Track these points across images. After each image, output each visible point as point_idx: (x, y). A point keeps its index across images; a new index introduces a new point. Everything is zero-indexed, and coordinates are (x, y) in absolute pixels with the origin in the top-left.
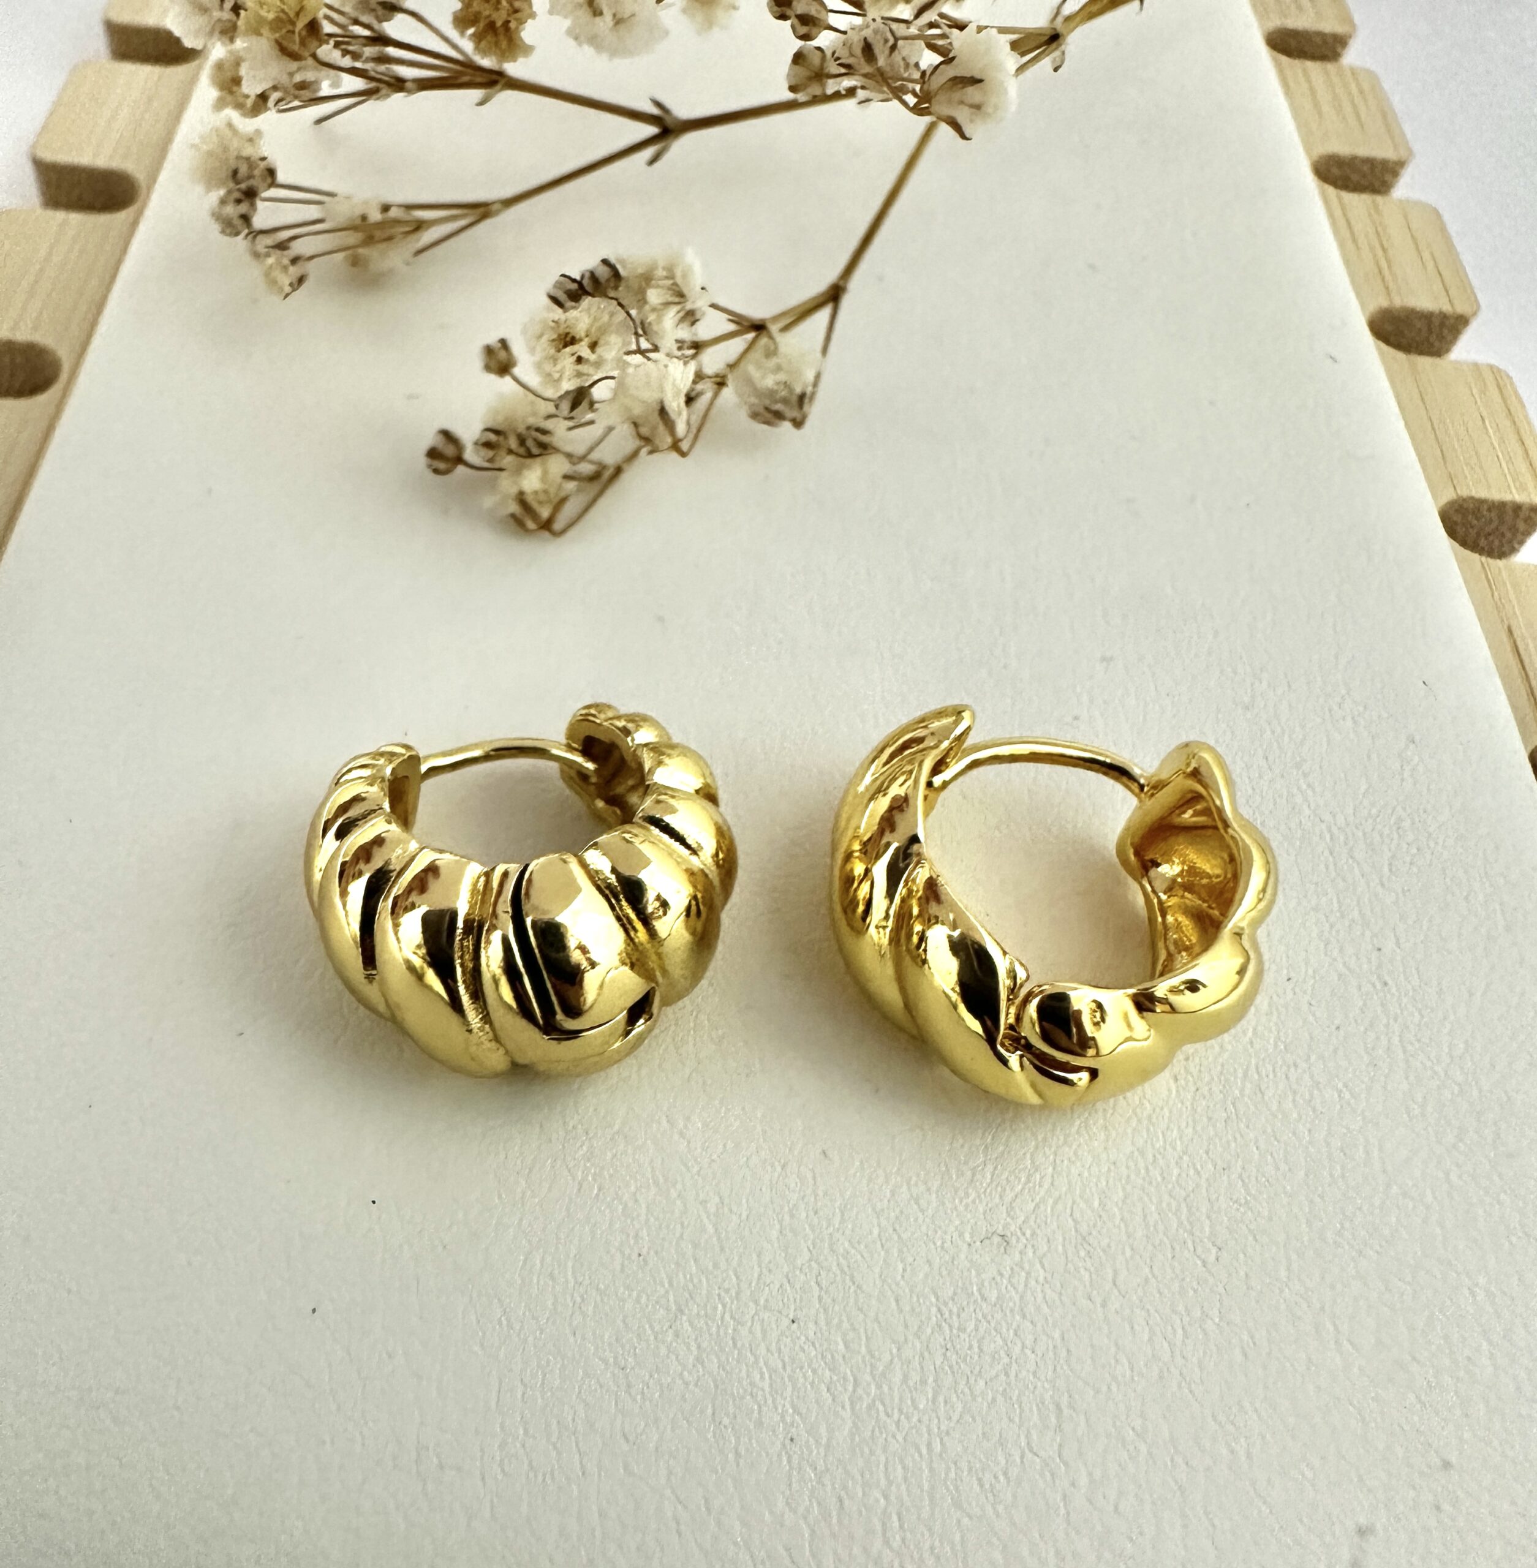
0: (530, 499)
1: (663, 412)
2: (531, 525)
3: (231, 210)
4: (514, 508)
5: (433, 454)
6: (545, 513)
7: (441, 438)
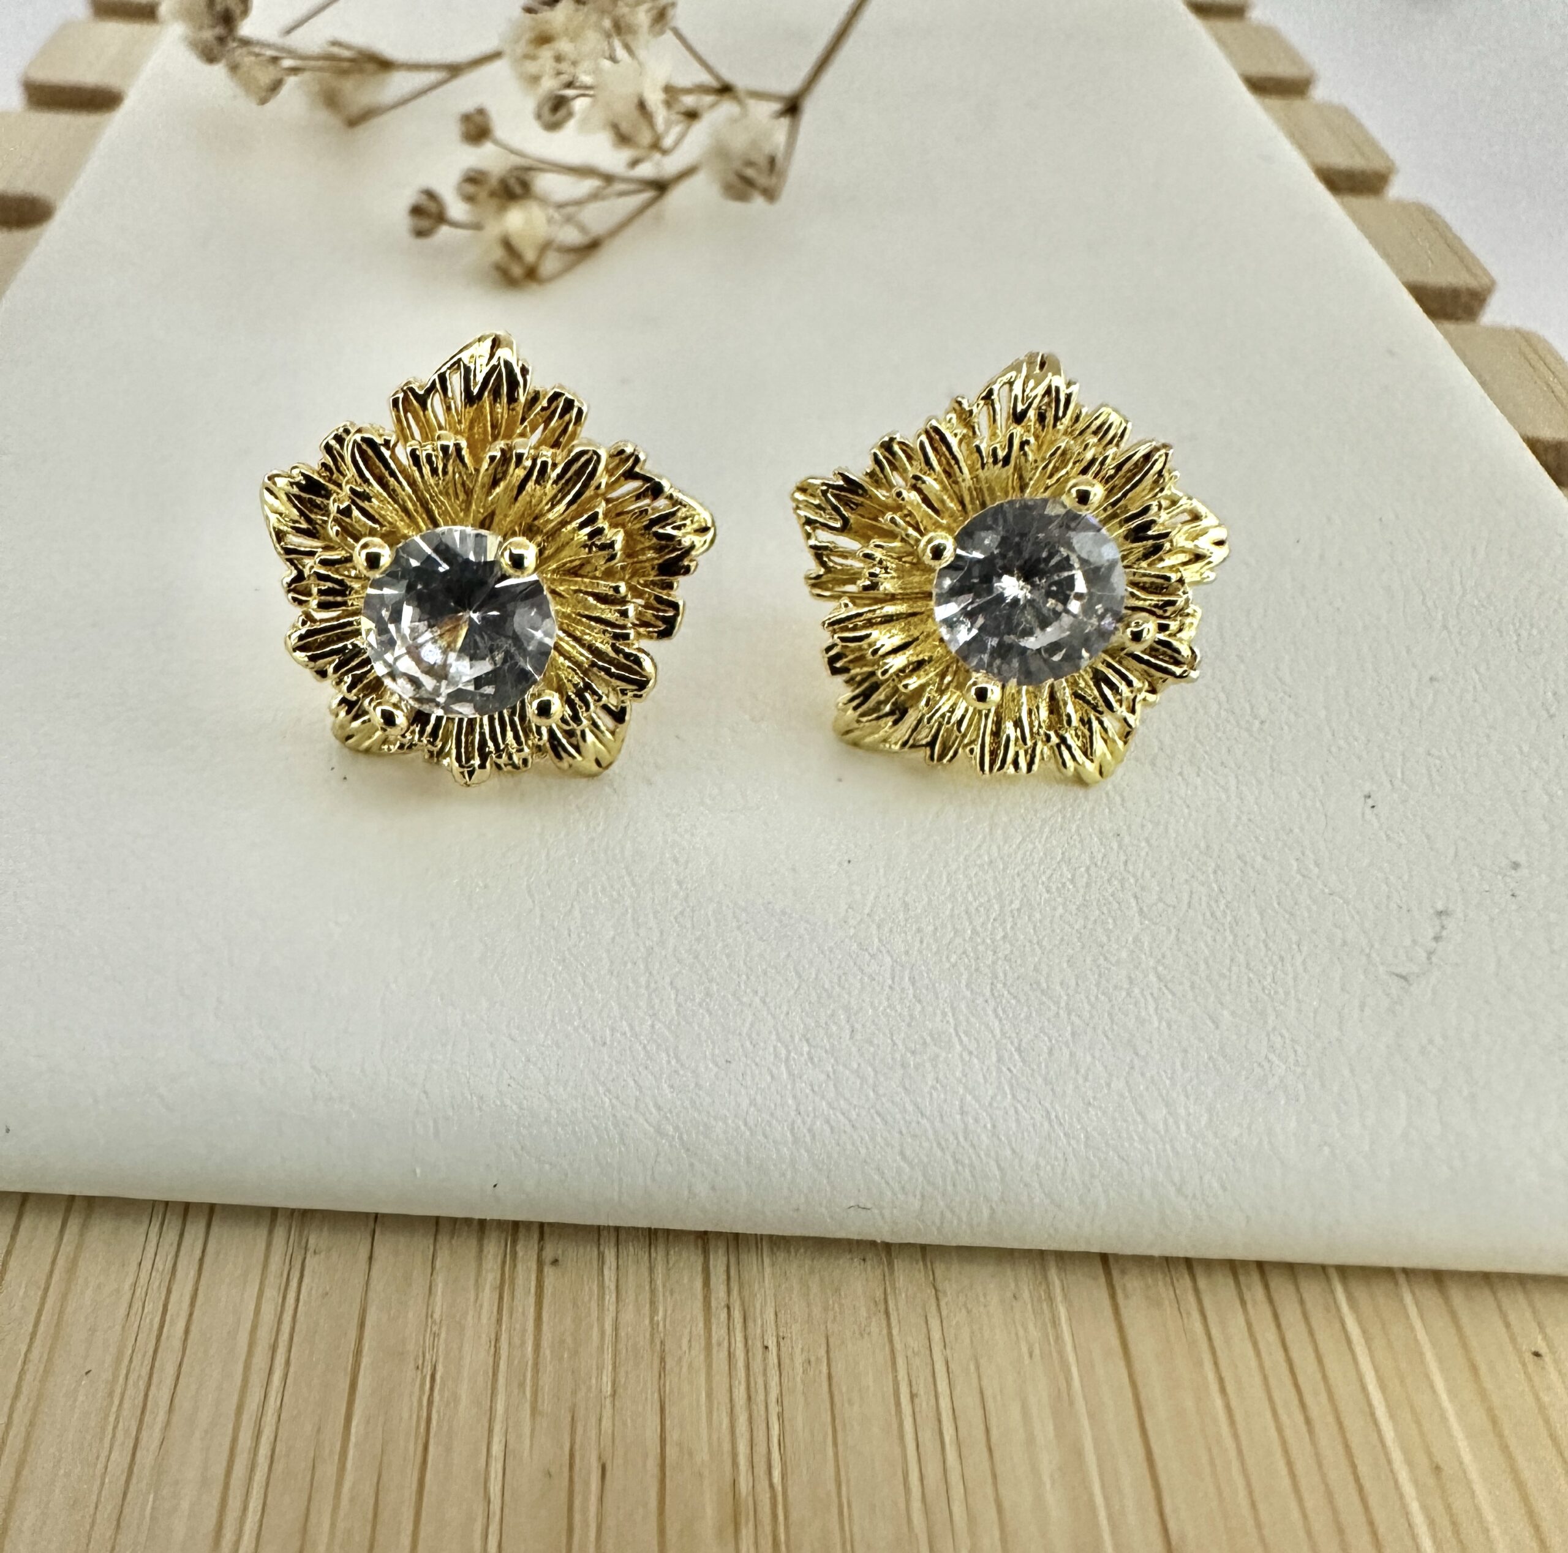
0: (513, 240)
1: (642, 106)
2: (517, 272)
4: (498, 254)
5: (417, 211)
6: (530, 256)
7: (424, 197)
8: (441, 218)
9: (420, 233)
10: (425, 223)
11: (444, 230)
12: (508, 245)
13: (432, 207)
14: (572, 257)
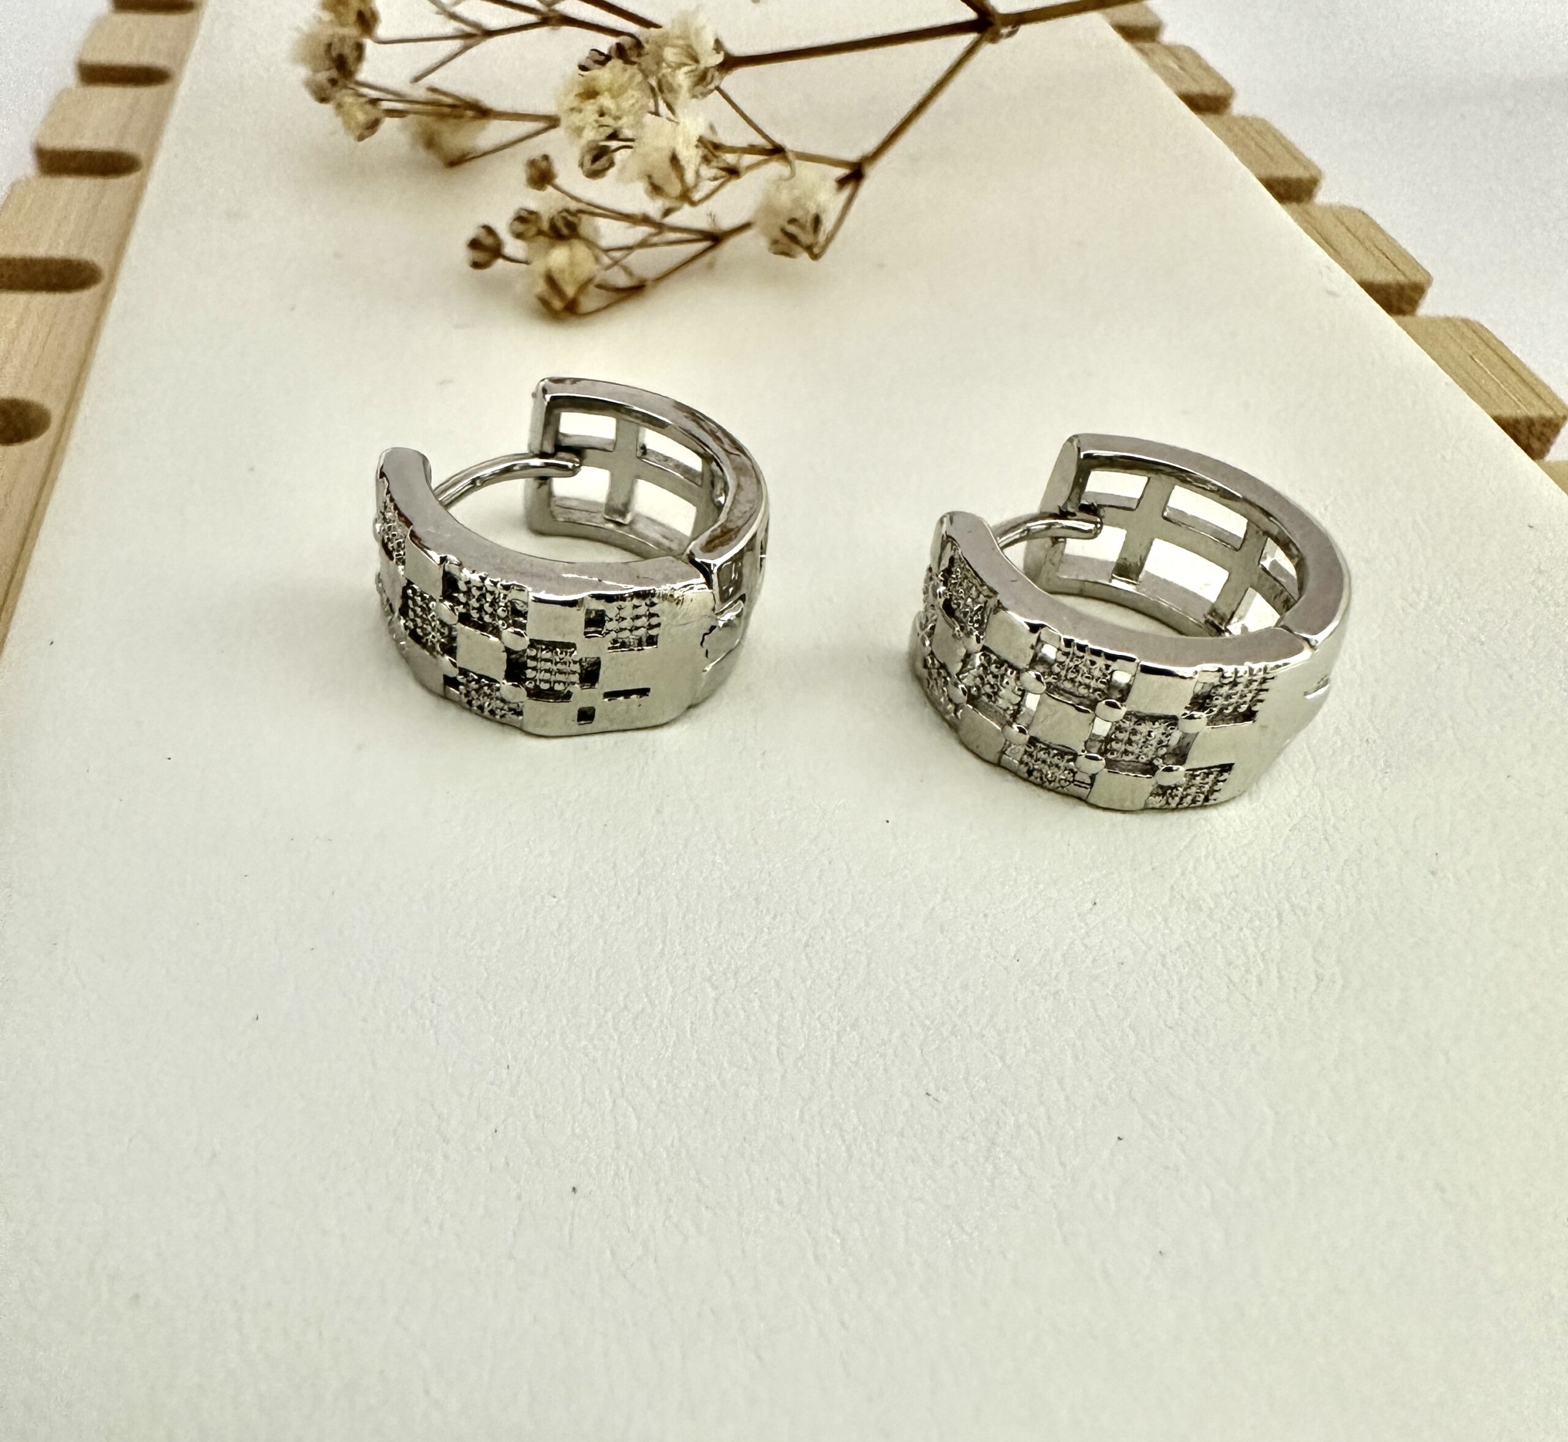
0: (556, 276)
1: (674, 160)
2: (558, 304)
3: (323, 76)
4: (541, 287)
5: (474, 244)
6: (570, 291)
7: (483, 230)
8: (497, 252)
9: (476, 265)
10: (480, 256)
11: (500, 263)
12: (551, 281)
13: (488, 241)
14: (616, 296)
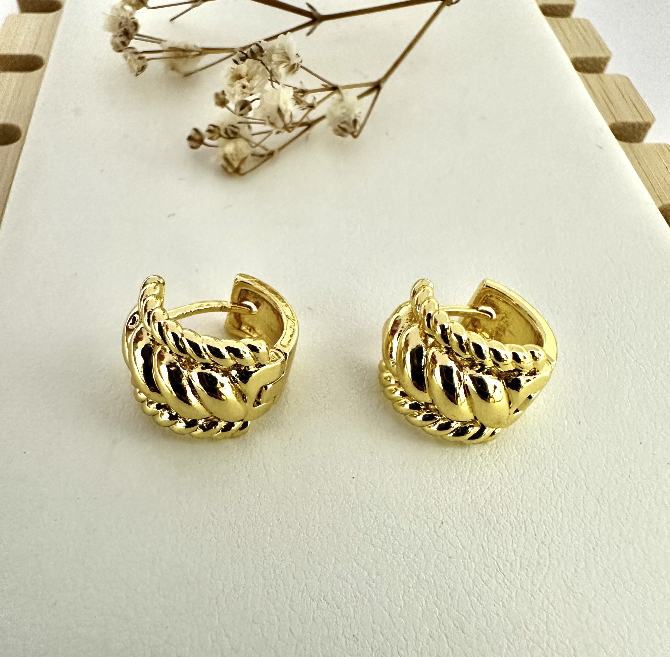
0: (229, 157)
1: (279, 110)
2: (230, 170)
3: (118, 40)
4: (222, 162)
5: (190, 138)
6: (236, 164)
7: (194, 132)
8: (201, 142)
9: (192, 147)
10: (194, 144)
11: (202, 146)
13: (197, 137)
